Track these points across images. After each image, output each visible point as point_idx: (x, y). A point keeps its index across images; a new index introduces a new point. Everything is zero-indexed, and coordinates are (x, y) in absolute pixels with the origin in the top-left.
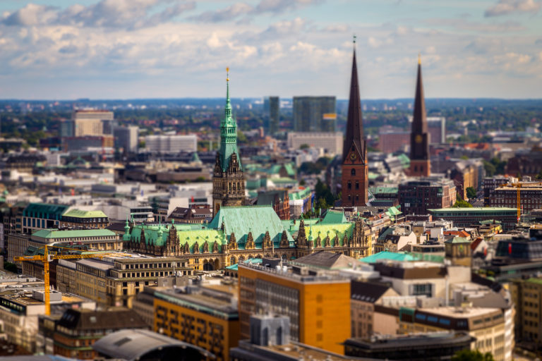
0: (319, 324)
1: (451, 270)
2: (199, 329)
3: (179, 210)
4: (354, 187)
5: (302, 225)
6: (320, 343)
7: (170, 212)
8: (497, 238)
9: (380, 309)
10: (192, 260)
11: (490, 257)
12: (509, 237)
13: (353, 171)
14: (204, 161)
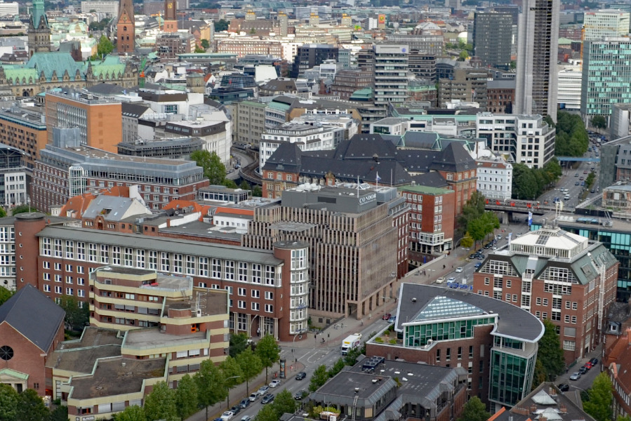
0: (101, 133)
1: (190, 95)
3: (6, 55)
4: (125, 38)
5: (90, 66)
6: (102, 146)
8: (222, 74)
9: (142, 122)
10: (14, 89)
11: (217, 86)
12: (230, 73)
13: (125, 28)
14: (23, 21)
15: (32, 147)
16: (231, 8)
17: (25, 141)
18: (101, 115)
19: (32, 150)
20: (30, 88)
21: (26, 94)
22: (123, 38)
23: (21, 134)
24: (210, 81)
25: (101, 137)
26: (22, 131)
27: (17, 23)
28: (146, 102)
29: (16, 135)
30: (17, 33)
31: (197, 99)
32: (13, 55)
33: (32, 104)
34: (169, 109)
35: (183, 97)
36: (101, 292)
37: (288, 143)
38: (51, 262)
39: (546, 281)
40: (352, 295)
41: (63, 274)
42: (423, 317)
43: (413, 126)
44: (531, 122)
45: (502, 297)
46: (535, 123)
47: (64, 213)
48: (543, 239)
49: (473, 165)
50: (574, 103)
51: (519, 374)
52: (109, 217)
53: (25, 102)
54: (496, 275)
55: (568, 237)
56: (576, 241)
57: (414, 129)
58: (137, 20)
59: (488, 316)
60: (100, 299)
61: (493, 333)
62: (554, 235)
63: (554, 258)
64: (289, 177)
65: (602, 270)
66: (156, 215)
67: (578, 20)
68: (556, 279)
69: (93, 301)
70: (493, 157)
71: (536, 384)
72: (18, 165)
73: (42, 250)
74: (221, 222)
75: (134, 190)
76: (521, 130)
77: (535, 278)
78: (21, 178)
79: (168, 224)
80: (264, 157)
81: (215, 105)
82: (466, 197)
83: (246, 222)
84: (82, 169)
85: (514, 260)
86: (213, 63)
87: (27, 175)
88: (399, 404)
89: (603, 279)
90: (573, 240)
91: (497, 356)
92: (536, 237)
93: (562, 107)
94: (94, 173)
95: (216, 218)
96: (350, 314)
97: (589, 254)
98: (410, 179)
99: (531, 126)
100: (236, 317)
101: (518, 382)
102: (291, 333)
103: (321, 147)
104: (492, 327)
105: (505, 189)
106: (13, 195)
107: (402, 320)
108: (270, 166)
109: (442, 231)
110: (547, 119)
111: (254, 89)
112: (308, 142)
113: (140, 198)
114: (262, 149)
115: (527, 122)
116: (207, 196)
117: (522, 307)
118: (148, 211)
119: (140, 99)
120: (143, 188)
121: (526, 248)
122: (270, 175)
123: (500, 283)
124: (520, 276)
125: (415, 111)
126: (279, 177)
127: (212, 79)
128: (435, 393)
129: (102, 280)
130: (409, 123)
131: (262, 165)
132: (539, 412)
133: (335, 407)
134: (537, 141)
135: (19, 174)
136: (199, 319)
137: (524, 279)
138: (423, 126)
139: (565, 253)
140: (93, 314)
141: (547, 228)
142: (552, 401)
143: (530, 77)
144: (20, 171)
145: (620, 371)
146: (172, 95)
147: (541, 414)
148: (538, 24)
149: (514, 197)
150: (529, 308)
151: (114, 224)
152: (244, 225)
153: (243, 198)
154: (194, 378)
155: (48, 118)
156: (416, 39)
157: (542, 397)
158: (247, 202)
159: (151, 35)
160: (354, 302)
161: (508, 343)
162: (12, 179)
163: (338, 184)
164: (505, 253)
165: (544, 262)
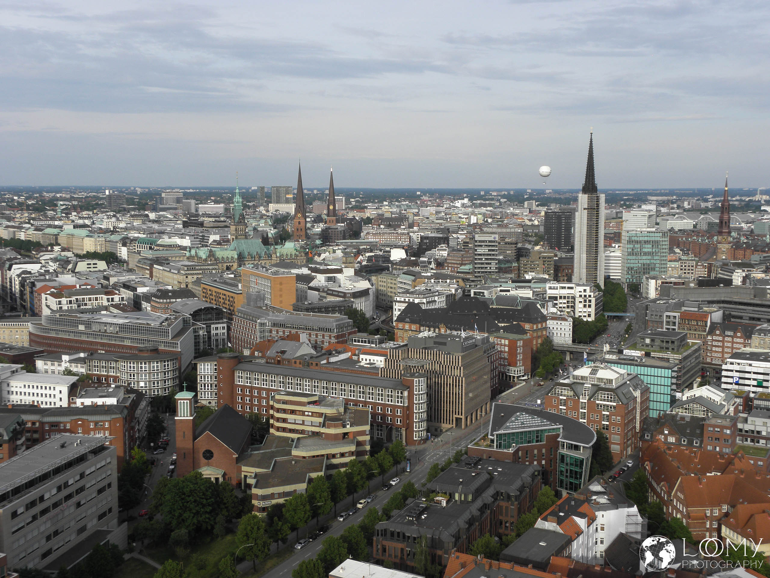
1: (345, 270)
2: (223, 299)
3: (214, 241)
4: (300, 230)
5: (274, 249)
6: (281, 305)
7: (210, 242)
8: (368, 254)
9: (311, 288)
10: (220, 265)
11: (364, 263)
12: (373, 254)
13: (299, 223)
14: (227, 217)
15: (232, 306)
16: (374, 209)
17: (227, 302)
18: (281, 284)
19: (232, 308)
20: (231, 264)
21: (228, 268)
22: (298, 230)
23: (224, 297)
24: (359, 260)
25: (281, 299)
26: (225, 295)
27: (222, 219)
28: (313, 274)
29: (220, 298)
30: (223, 226)
31: (350, 272)
32: (220, 241)
33: (232, 276)
34: (329, 279)
35: (340, 271)
36: (278, 410)
37: (413, 303)
38: (243, 387)
39: (597, 402)
40: (459, 412)
41: (252, 397)
42: (508, 428)
43: (501, 291)
44: (585, 288)
45: (566, 413)
46: (588, 288)
47: (252, 354)
48: (594, 371)
49: (544, 319)
50: (616, 274)
51: (578, 469)
52: (286, 356)
53: (227, 274)
54: (561, 397)
55: (613, 370)
56: (618, 373)
57: (502, 293)
58: (308, 217)
59: (555, 427)
60: (277, 415)
61: (559, 439)
62: (602, 368)
63: (602, 385)
64: (414, 327)
65: (638, 394)
66: (318, 354)
67: (618, 217)
68: (604, 400)
69: (272, 416)
70: (559, 313)
71: (591, 477)
72: (222, 319)
73: (237, 379)
74: (365, 359)
75: (303, 337)
76: (578, 294)
77: (589, 399)
78: (223, 328)
79: (328, 360)
80: (396, 313)
81: (362, 276)
82: (540, 341)
83: (383, 359)
84: (266, 321)
85: (573, 386)
86: (361, 247)
87: (227, 326)
88: (491, 491)
89: (639, 400)
90: (615, 372)
91: (563, 457)
92: (590, 370)
93: (607, 278)
94: (274, 325)
95: (362, 356)
96: (456, 425)
97: (628, 382)
98: (498, 329)
99: (585, 291)
100: (375, 428)
101: (577, 475)
102: (415, 439)
103: (437, 306)
104: (559, 435)
105: (567, 335)
106: (217, 340)
107: (493, 430)
108: (400, 319)
109: (522, 366)
110: (597, 286)
111: (390, 265)
112: (428, 303)
113: (308, 342)
114: (394, 307)
115: (583, 288)
116: (355, 341)
117: (581, 420)
118: (313, 352)
119: (309, 272)
120: (310, 335)
121: (583, 378)
122: (400, 325)
123: (565, 403)
124: (579, 398)
125: (503, 280)
126: (407, 326)
127: (360, 258)
128: (518, 484)
129: (278, 401)
130: (499, 289)
131: (395, 318)
132: (594, 498)
133: (445, 493)
134: (590, 301)
135: (222, 325)
136: (348, 429)
137: (581, 400)
138: (509, 291)
139: (610, 381)
140: (272, 426)
141: (598, 364)
142: (603, 490)
143: (584, 256)
144: (223, 323)
145: (653, 468)
146: (332, 269)
147: (595, 500)
148: (589, 219)
149: (574, 341)
150: (585, 421)
151: (289, 361)
152: (381, 361)
153: (381, 342)
154: (344, 472)
155: (243, 286)
156: (504, 230)
157: (596, 487)
158: (383, 345)
159: (318, 227)
160: (460, 416)
161: (570, 447)
162: (217, 329)
163: (449, 332)
164: (566, 381)
165: (595, 388)
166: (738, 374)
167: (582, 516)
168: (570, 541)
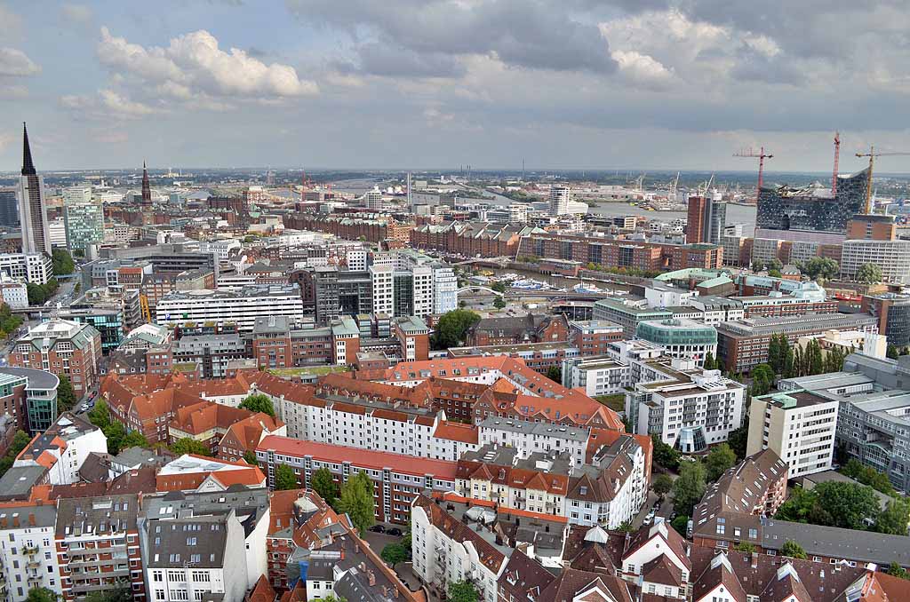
39: (57, 352)
44: (35, 256)
45: (30, 366)
46: (37, 257)
48: (51, 326)
50: (62, 242)
51: (47, 410)
54: (23, 353)
55: (67, 323)
56: (72, 325)
59: (21, 379)
61: (26, 389)
62: (57, 323)
63: (59, 337)
65: (91, 339)
68: (63, 349)
70: (13, 281)
71: (59, 414)
76: (29, 263)
77: (50, 350)
85: (33, 342)
89: (92, 344)
90: (70, 324)
91: (32, 403)
92: (47, 326)
93: (54, 246)
97: (82, 331)
99: (35, 259)
101: (48, 415)
104: (25, 386)
105: (24, 299)
110: (46, 254)
115: (32, 257)
121: (41, 334)
123: (27, 357)
124: (40, 351)
132: (63, 430)
134: (40, 268)
137: (42, 352)
139: (66, 333)
141: (53, 320)
142: (70, 423)
143: (31, 230)
145: (110, 396)
147: (64, 432)
148: (32, 197)
149: (30, 303)
150: (48, 369)
157: (63, 421)
161: (37, 393)
164: (27, 339)
165: (54, 340)
166: (168, 312)
167: (55, 448)
168: (47, 471)
